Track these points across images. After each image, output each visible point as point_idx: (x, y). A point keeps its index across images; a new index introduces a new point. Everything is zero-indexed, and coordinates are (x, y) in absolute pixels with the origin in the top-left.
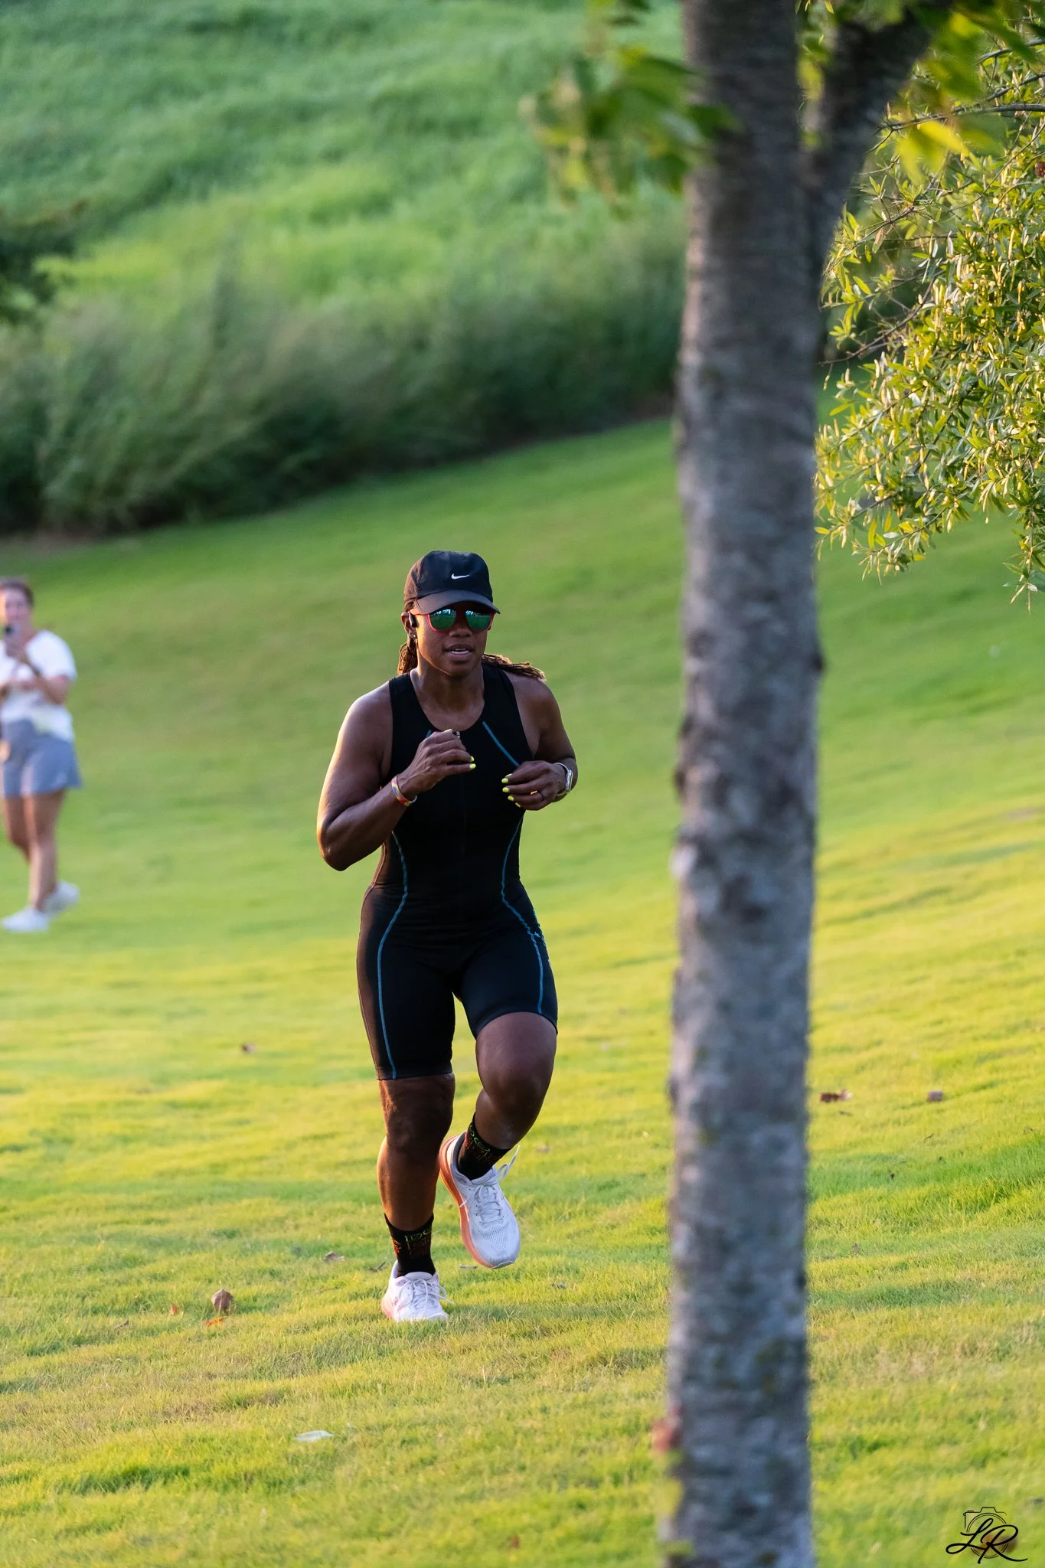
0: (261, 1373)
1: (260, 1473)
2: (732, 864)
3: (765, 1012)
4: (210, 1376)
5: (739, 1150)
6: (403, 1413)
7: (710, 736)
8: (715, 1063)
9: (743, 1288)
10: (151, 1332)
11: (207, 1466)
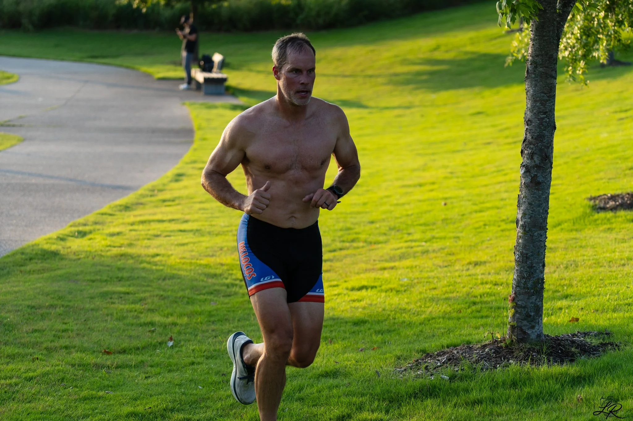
0: (386, 261)
1: (394, 288)
2: (534, 173)
3: (539, 206)
4: (374, 261)
5: (532, 236)
6: (426, 275)
7: (530, 143)
8: (527, 216)
9: (531, 267)
10: (358, 248)
11: (380, 286)
